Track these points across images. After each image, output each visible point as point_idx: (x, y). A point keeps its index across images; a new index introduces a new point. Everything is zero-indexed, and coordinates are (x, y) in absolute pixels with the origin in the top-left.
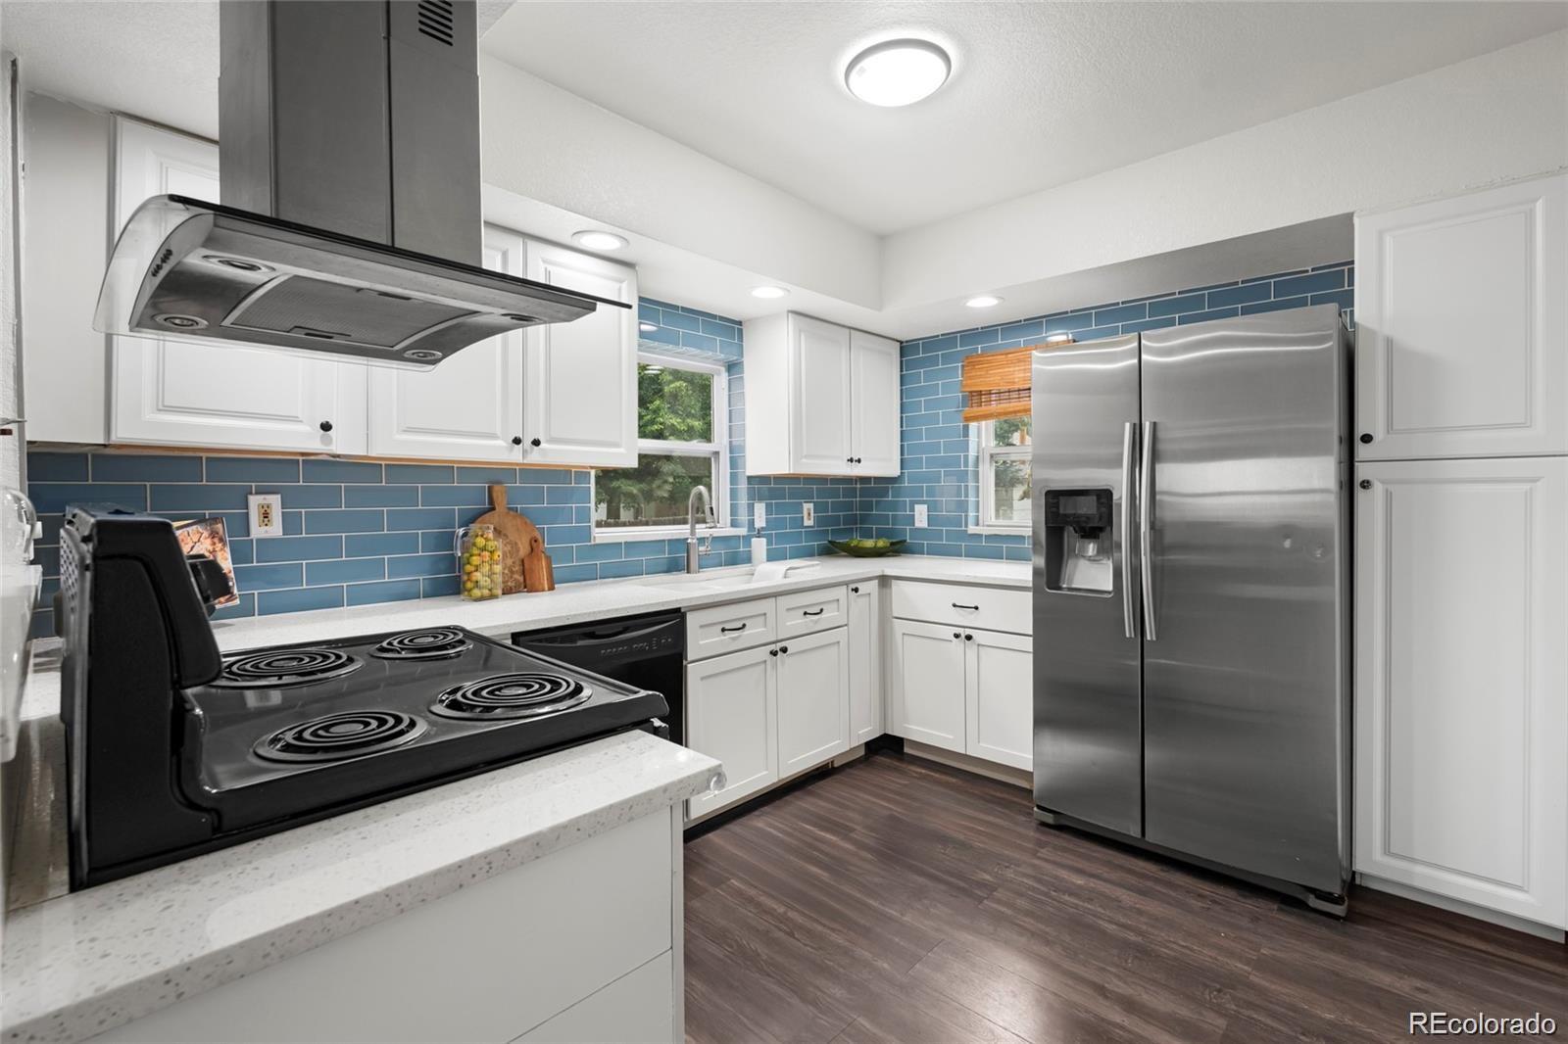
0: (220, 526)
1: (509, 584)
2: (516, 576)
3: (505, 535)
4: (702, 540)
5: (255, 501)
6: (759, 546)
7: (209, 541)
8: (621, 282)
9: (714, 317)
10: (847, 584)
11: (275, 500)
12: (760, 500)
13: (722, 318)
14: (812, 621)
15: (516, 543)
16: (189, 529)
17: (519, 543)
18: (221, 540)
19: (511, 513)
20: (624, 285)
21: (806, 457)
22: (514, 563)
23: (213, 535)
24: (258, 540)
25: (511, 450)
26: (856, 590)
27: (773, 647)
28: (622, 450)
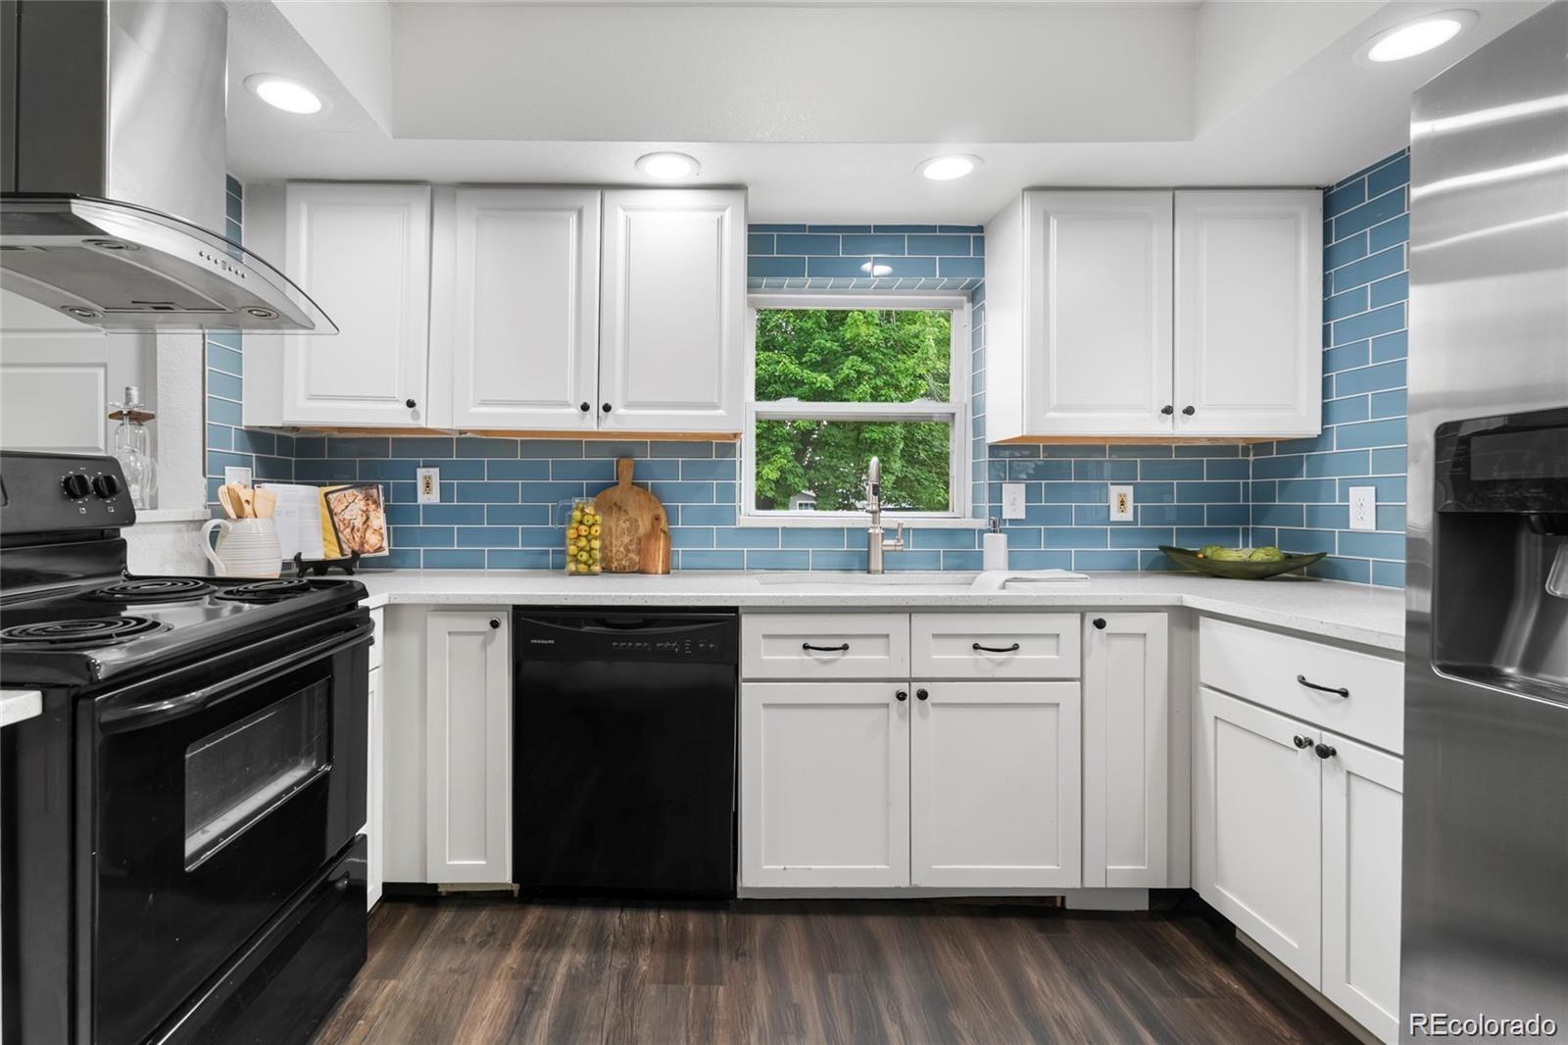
0: (375, 491)
1: (623, 562)
2: (632, 555)
3: (625, 511)
4: (889, 533)
5: (421, 472)
6: (996, 547)
7: (363, 503)
8: (723, 209)
9: (932, 228)
10: (1082, 611)
11: (435, 472)
12: (1014, 479)
13: (944, 228)
14: (991, 660)
15: (636, 521)
16: (346, 492)
17: (640, 520)
18: (375, 502)
19: (635, 488)
20: (727, 214)
21: (1055, 409)
22: (631, 541)
23: (367, 498)
24: (424, 506)
25: (583, 418)
26: (1100, 624)
27: (904, 687)
28: (720, 412)
